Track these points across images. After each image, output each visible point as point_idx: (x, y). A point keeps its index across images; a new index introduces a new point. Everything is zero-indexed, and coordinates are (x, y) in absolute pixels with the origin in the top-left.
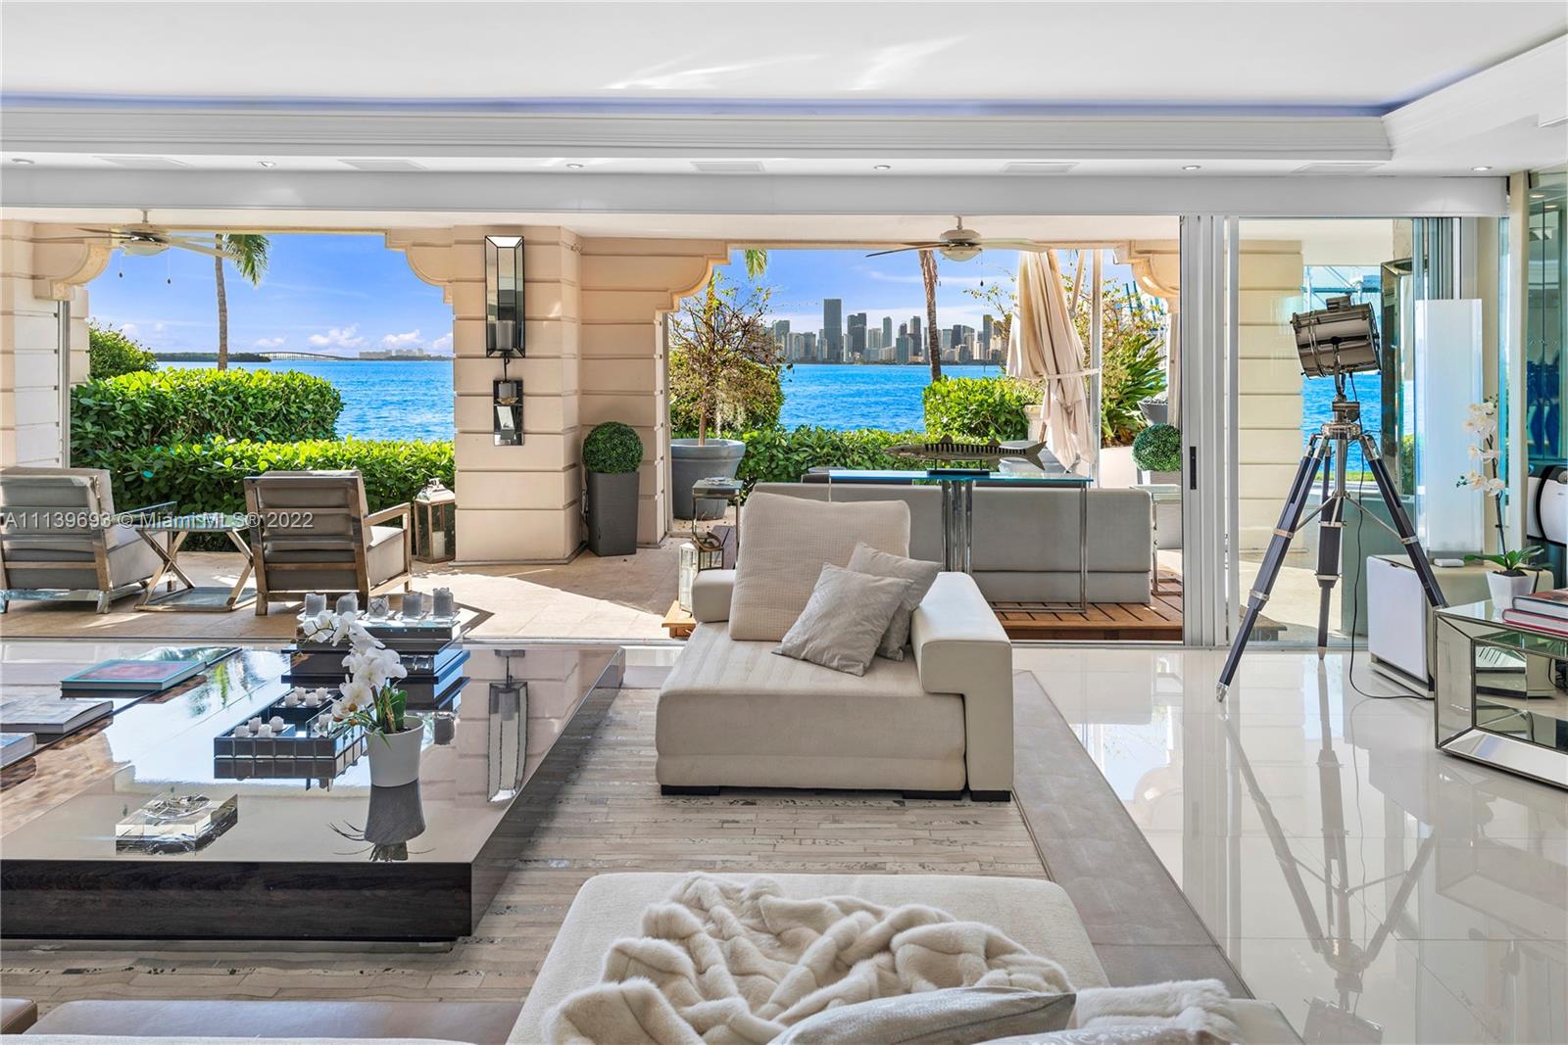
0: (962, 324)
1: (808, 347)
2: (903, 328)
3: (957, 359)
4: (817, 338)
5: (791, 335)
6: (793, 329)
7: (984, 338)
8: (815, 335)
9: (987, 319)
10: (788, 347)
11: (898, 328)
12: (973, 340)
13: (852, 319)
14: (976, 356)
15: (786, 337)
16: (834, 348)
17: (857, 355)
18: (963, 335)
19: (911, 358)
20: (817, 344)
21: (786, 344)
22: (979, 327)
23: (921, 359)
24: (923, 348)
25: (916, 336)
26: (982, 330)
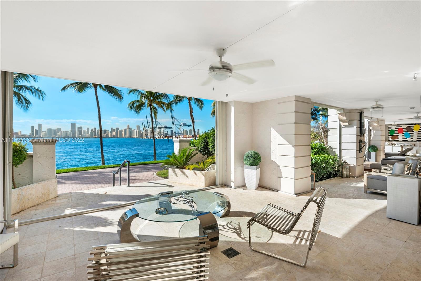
0: (106, 129)
1: (66, 134)
2: (92, 130)
3: (105, 136)
4: (69, 132)
5: (62, 131)
6: (62, 130)
7: (111, 132)
8: (68, 131)
9: (112, 128)
10: (61, 134)
11: (91, 130)
12: (109, 133)
13: (79, 128)
14: (109, 136)
15: (60, 132)
16: (74, 134)
17: (80, 136)
18: (106, 132)
19: (94, 136)
20: (69, 133)
21: (60, 133)
22: (110, 130)
23: (96, 137)
24: (97, 134)
25: (95, 132)
26: (111, 131)
